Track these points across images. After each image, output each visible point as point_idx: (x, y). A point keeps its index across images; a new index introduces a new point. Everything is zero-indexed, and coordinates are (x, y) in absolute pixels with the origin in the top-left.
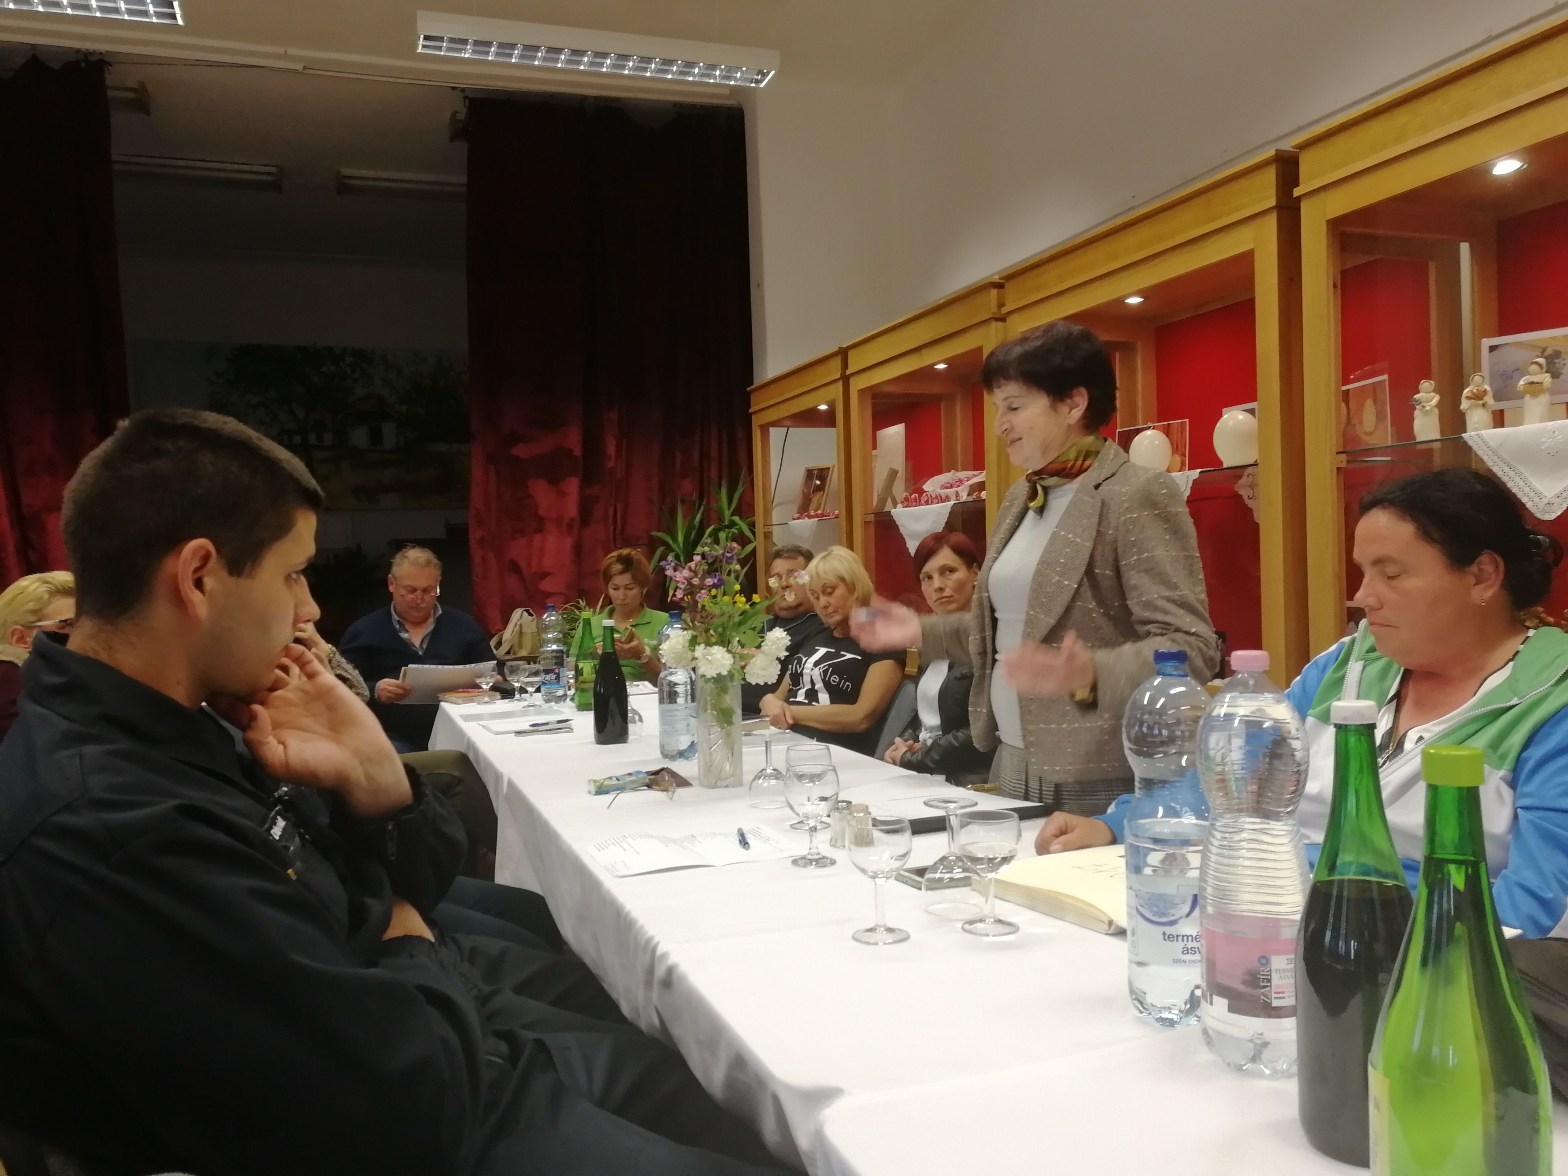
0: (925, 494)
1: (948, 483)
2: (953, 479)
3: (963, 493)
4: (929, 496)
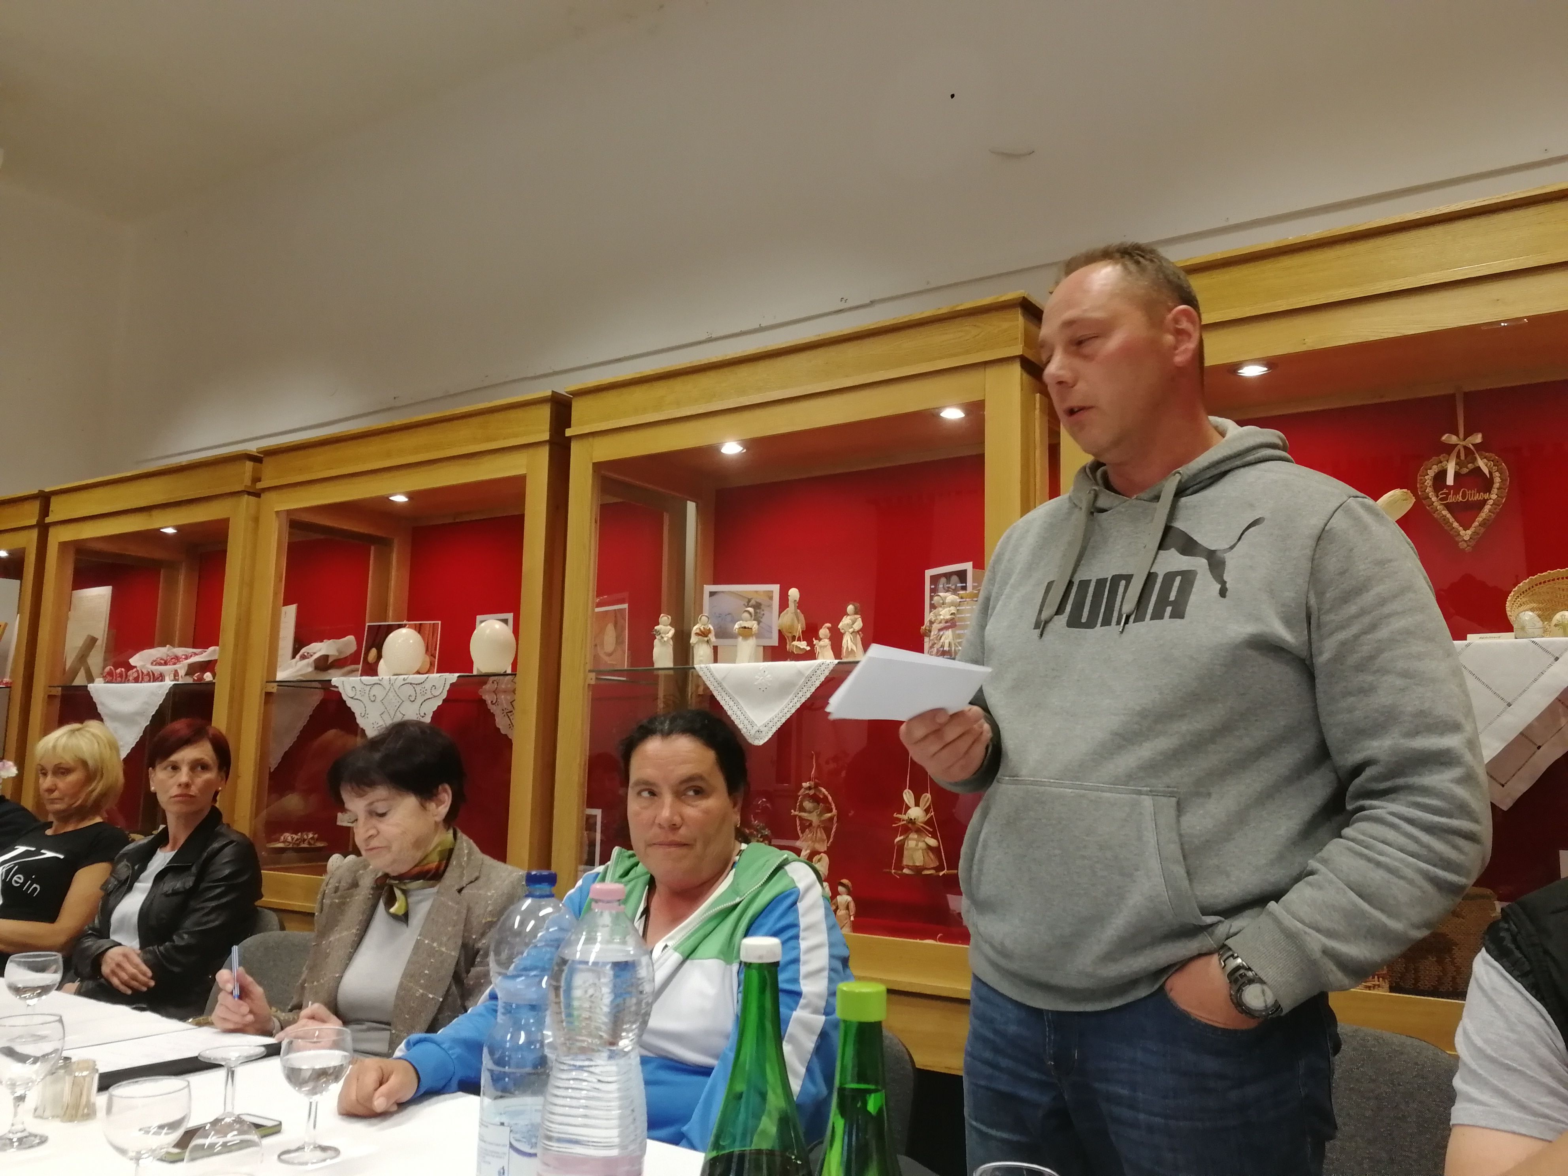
0: (134, 670)
1: (161, 659)
2: (168, 655)
3: (182, 672)
4: (140, 672)
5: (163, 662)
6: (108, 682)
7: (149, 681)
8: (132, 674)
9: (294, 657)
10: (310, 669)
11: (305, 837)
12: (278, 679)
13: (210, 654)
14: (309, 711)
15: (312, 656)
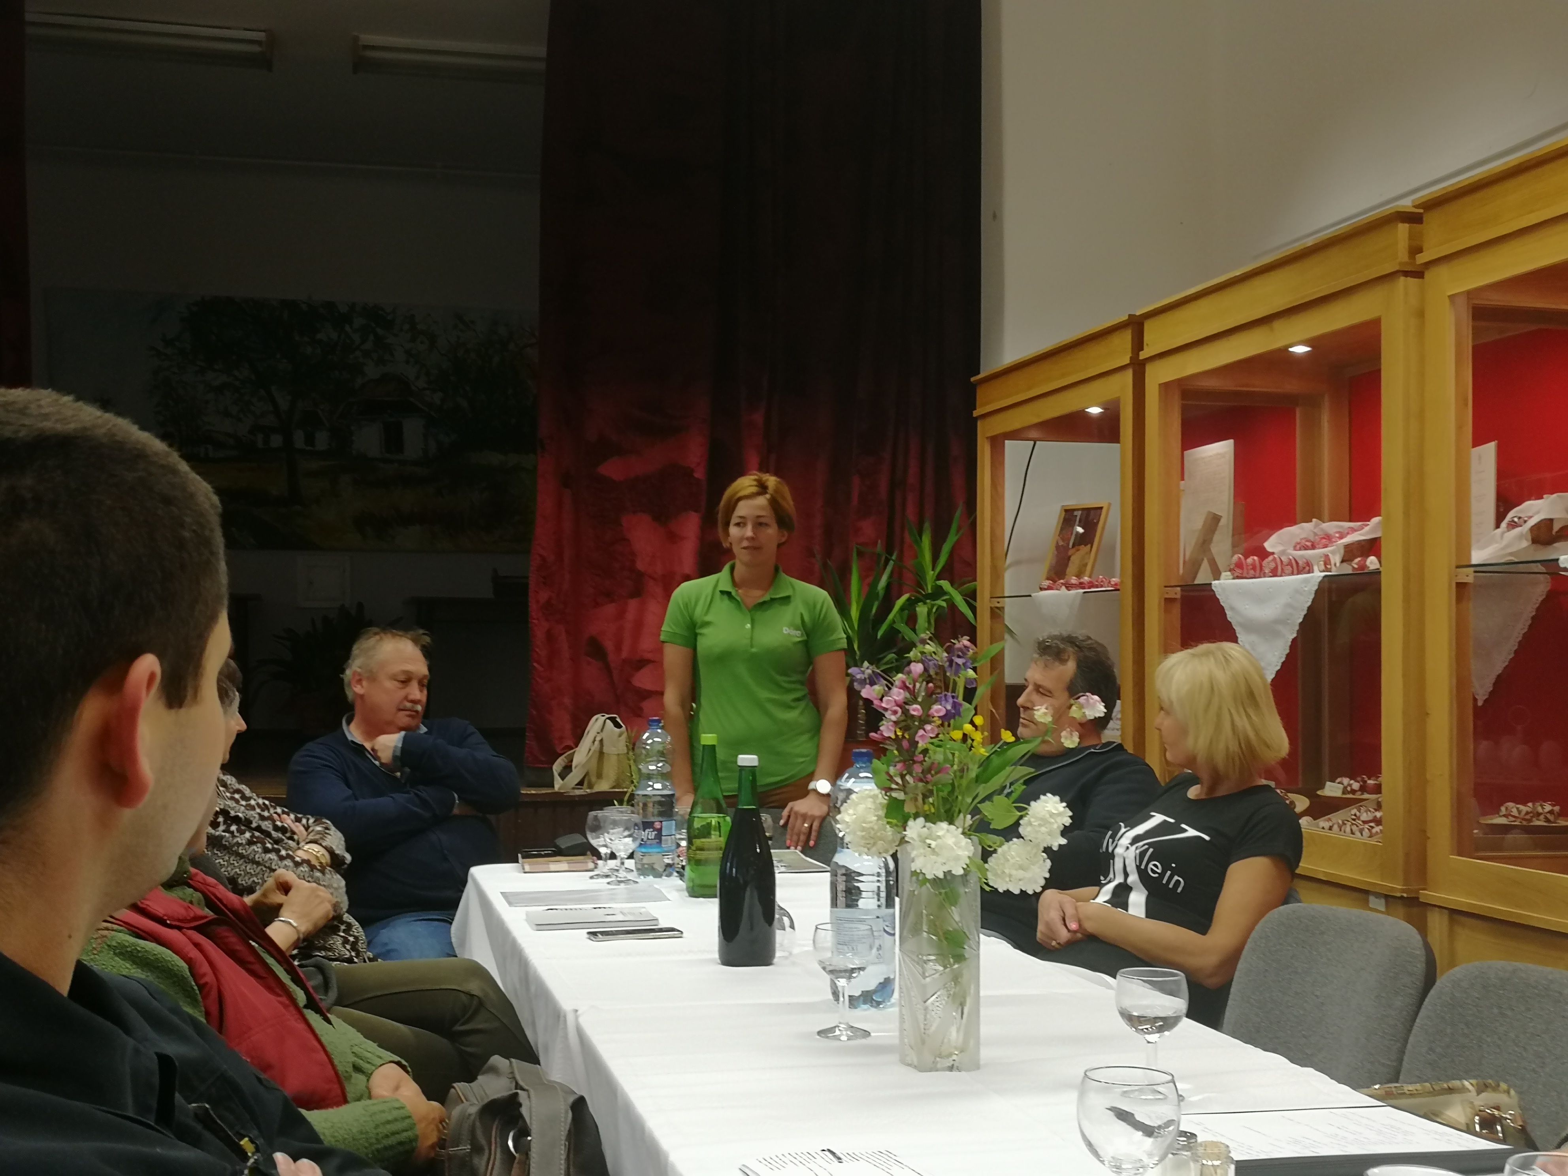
0: (1271, 558)
1: (1308, 541)
2: (1315, 534)
3: (1336, 559)
4: (1278, 560)
5: (1309, 544)
6: (1238, 578)
7: (1292, 574)
8: (1268, 564)
9: (1498, 526)
10: (1525, 544)
11: (1540, 810)
12: (1474, 561)
13: (1373, 530)
14: (1529, 611)
15: (1525, 522)
